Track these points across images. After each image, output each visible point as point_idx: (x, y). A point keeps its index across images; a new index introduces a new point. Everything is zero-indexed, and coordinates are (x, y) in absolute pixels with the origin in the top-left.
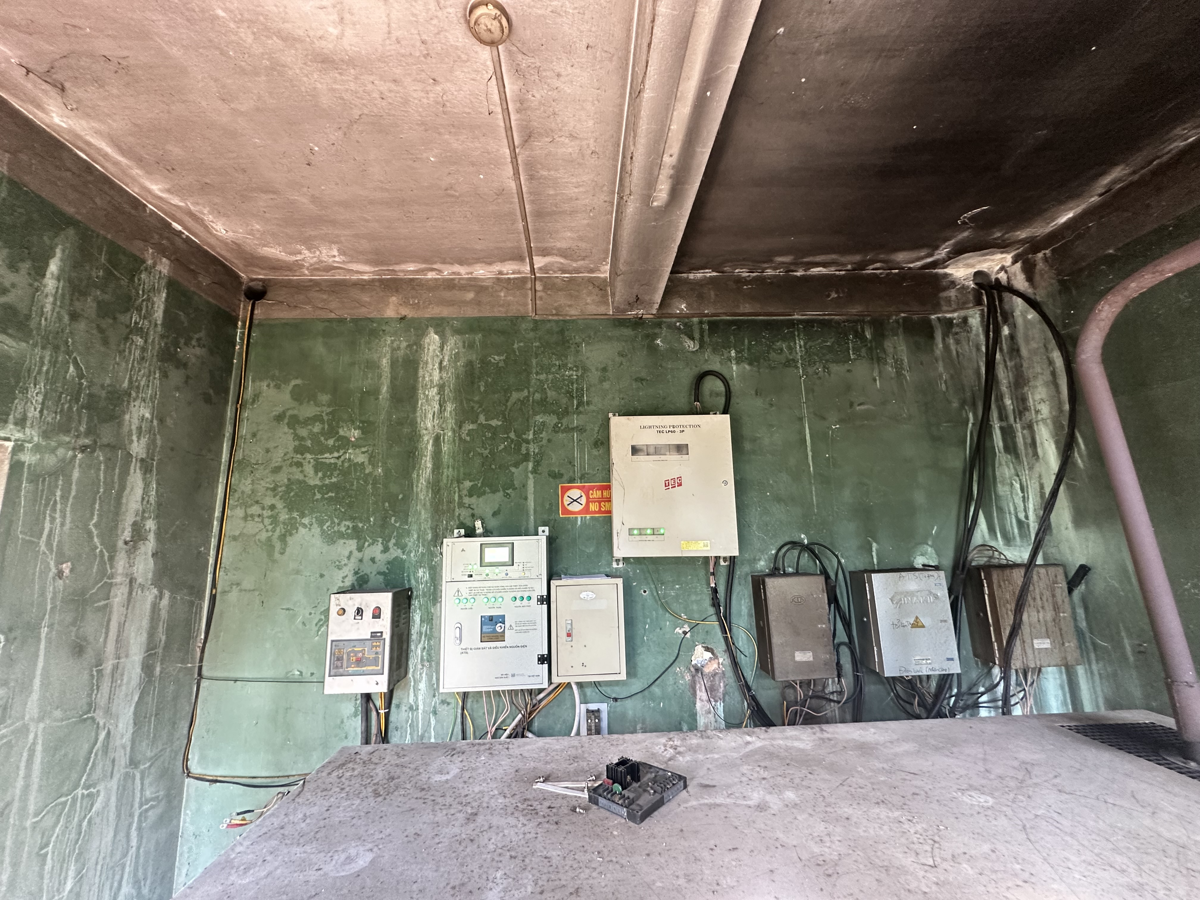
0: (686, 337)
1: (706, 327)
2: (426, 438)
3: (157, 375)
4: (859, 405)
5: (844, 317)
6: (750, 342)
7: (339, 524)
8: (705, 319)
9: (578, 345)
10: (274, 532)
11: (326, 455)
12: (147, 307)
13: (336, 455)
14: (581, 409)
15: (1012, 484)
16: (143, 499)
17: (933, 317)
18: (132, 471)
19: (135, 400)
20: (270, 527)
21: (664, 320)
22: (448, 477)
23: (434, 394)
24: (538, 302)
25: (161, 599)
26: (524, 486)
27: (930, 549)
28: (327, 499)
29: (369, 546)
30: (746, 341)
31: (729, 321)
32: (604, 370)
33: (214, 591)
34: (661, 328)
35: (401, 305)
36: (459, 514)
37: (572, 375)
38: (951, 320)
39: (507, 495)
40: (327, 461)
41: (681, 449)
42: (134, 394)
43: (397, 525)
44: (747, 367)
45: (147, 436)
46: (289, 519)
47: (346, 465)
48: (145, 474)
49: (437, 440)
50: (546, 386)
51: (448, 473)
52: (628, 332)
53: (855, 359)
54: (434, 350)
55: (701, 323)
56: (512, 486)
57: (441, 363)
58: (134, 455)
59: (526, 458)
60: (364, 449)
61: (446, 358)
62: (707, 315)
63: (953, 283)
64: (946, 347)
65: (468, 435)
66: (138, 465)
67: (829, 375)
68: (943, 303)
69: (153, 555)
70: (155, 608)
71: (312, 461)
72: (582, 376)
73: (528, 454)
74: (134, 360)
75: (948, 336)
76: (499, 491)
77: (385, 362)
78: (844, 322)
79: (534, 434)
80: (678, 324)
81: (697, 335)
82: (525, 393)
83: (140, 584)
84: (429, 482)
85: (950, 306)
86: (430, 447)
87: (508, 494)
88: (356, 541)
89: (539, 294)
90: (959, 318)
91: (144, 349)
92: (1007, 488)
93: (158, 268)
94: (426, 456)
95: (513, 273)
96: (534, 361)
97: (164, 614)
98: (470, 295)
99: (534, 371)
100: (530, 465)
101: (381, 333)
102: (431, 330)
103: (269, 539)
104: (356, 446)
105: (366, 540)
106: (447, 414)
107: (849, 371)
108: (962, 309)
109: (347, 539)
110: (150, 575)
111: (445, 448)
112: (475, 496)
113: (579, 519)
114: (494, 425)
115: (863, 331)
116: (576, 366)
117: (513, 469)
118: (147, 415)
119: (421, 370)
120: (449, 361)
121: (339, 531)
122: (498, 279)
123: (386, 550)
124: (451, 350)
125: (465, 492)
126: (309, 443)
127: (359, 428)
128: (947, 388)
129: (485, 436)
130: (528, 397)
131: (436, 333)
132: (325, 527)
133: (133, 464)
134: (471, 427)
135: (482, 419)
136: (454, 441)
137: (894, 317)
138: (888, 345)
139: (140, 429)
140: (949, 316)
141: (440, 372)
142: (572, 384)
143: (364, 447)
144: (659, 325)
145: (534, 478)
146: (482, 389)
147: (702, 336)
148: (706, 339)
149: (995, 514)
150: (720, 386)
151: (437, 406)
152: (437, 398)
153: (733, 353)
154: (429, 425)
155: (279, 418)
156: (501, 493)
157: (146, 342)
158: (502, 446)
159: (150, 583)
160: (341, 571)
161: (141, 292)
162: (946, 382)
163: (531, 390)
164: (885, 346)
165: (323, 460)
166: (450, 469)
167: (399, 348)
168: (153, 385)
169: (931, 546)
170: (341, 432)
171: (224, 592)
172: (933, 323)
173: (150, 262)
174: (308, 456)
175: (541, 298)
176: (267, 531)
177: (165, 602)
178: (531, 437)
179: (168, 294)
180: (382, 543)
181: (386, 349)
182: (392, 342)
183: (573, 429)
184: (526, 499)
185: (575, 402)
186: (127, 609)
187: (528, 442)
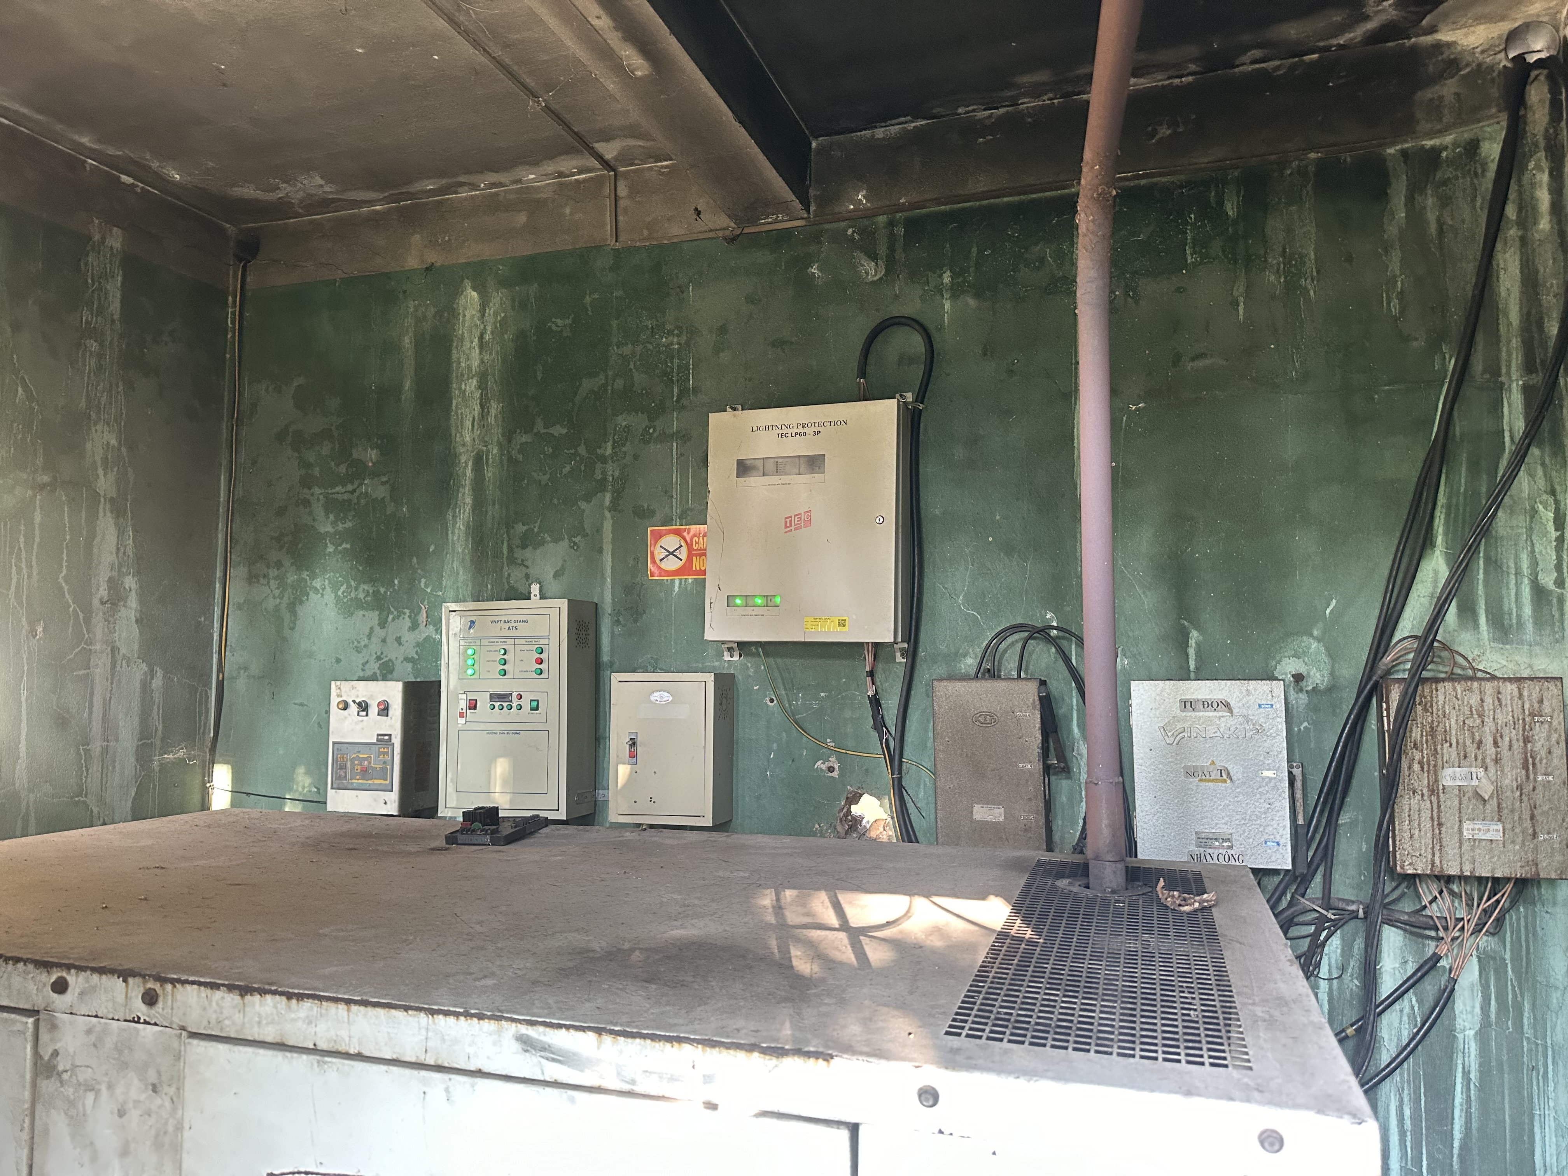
0: (862, 255)
1: (900, 231)
2: (463, 459)
3: (121, 388)
4: (1193, 359)
5: (1182, 177)
6: (980, 252)
7: (356, 589)
8: (898, 215)
9: (682, 289)
10: (282, 598)
11: (339, 489)
12: (99, 299)
13: (350, 487)
14: (684, 401)
15: (1534, 512)
16: (118, 549)
17: (1391, 151)
18: (101, 514)
19: (95, 424)
20: (277, 592)
21: (827, 226)
22: (494, 517)
23: (473, 388)
24: (620, 218)
25: (152, 678)
26: (599, 530)
27: (1314, 645)
28: (340, 552)
29: (393, 620)
30: (974, 250)
31: (944, 214)
32: (723, 330)
33: (221, 676)
34: (820, 243)
35: (425, 247)
36: (509, 575)
37: (672, 344)
38: (1435, 152)
39: (574, 546)
40: (340, 497)
41: (814, 463)
42: (93, 415)
43: (429, 590)
44: (972, 302)
45: (116, 469)
46: (298, 580)
47: (363, 502)
48: (117, 517)
49: (479, 461)
50: (632, 366)
51: (493, 511)
52: (763, 257)
53: (1195, 265)
54: (473, 316)
55: (891, 224)
56: (579, 530)
57: (481, 337)
58: (102, 493)
59: (601, 486)
60: (384, 479)
61: (489, 329)
62: (901, 209)
63: (1453, 65)
64: (1415, 216)
65: (519, 453)
66: (108, 506)
67: (1137, 302)
68: (1419, 115)
69: (137, 621)
70: (145, 686)
71: (321, 497)
72: (688, 343)
73: (604, 479)
74: (89, 373)
75: (1422, 191)
76: (563, 539)
77: (407, 341)
78: (1181, 187)
79: (613, 448)
80: (850, 231)
81: (882, 250)
82: (601, 379)
83: (124, 655)
84: (468, 527)
85: (1440, 120)
86: (469, 473)
87: (575, 544)
88: (377, 613)
89: (622, 204)
90: (1455, 144)
91: (100, 356)
92: (1521, 521)
93: (109, 242)
94: (464, 487)
95: (580, 172)
96: (614, 323)
97: (157, 697)
98: (522, 218)
99: (615, 340)
100: (608, 497)
101: (401, 295)
102: (468, 284)
103: (277, 609)
104: (374, 474)
105: (389, 612)
106: (491, 420)
107: (1179, 290)
108: (1465, 123)
109: (367, 610)
110: (136, 647)
111: (489, 473)
112: (530, 548)
113: (677, 583)
114: (556, 434)
115: (1221, 203)
116: (678, 327)
117: (583, 505)
118: (114, 442)
119: (454, 351)
120: (492, 333)
121: (356, 598)
122: (561, 184)
123: (414, 626)
124: (496, 314)
125: (517, 542)
126: (316, 471)
127: (377, 447)
128: (1403, 309)
129: (544, 453)
130: (605, 386)
131: (474, 288)
132: (340, 593)
133: (101, 506)
134: (525, 438)
135: (539, 426)
136: (501, 461)
137: (1295, 164)
138: (1275, 227)
139: (105, 461)
140: (1429, 143)
141: (480, 353)
142: (672, 358)
143: (384, 475)
144: (816, 238)
145: (613, 518)
146: (540, 376)
147: (892, 249)
148: (900, 255)
149: (1481, 576)
150: (916, 343)
151: (477, 408)
152: (477, 395)
153: (947, 278)
154: (468, 439)
155: (281, 437)
156: (566, 542)
157: (102, 345)
158: (568, 469)
159: (136, 656)
160: (361, 655)
161: (90, 281)
162: (1401, 295)
163: (610, 373)
164: (1268, 231)
165: (335, 496)
166: (497, 507)
167: (425, 317)
168: (116, 402)
169: (1319, 640)
170: (355, 455)
171: (232, 678)
172: (1390, 164)
173: (97, 237)
174: (317, 490)
175: (625, 209)
176: (274, 598)
177: (157, 682)
178: (609, 451)
179: (124, 277)
180: (410, 617)
181: (409, 321)
182: (416, 308)
183: (672, 436)
184: (600, 551)
185: (676, 390)
186: (112, 683)
187: (604, 460)
